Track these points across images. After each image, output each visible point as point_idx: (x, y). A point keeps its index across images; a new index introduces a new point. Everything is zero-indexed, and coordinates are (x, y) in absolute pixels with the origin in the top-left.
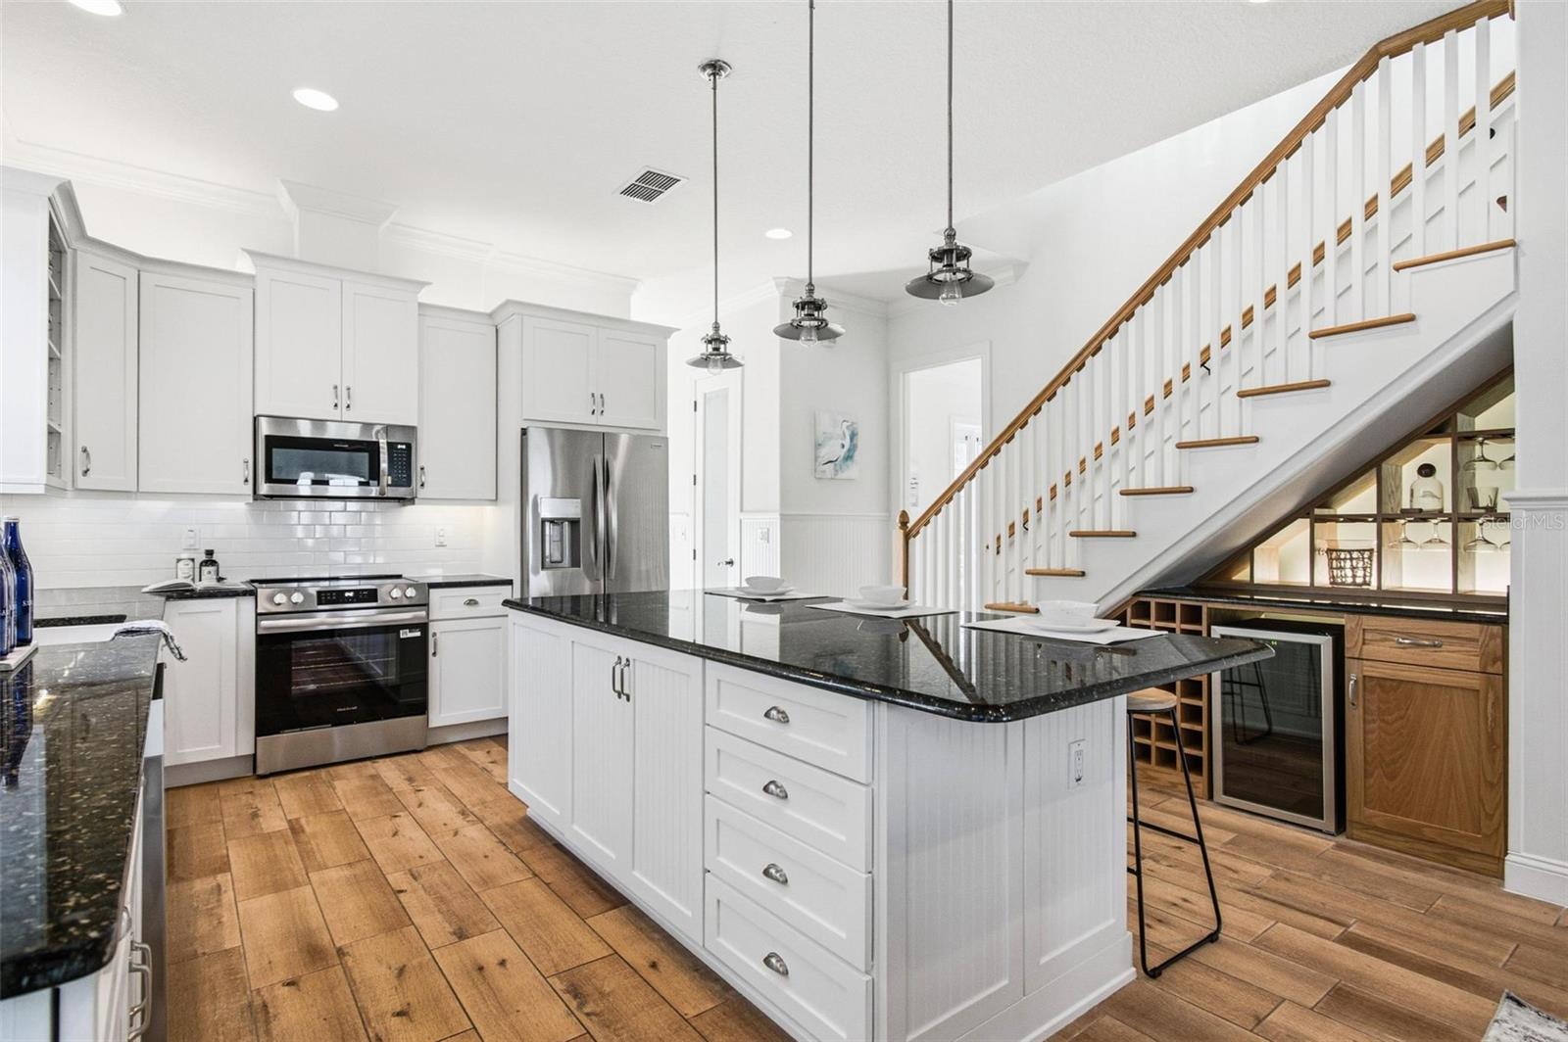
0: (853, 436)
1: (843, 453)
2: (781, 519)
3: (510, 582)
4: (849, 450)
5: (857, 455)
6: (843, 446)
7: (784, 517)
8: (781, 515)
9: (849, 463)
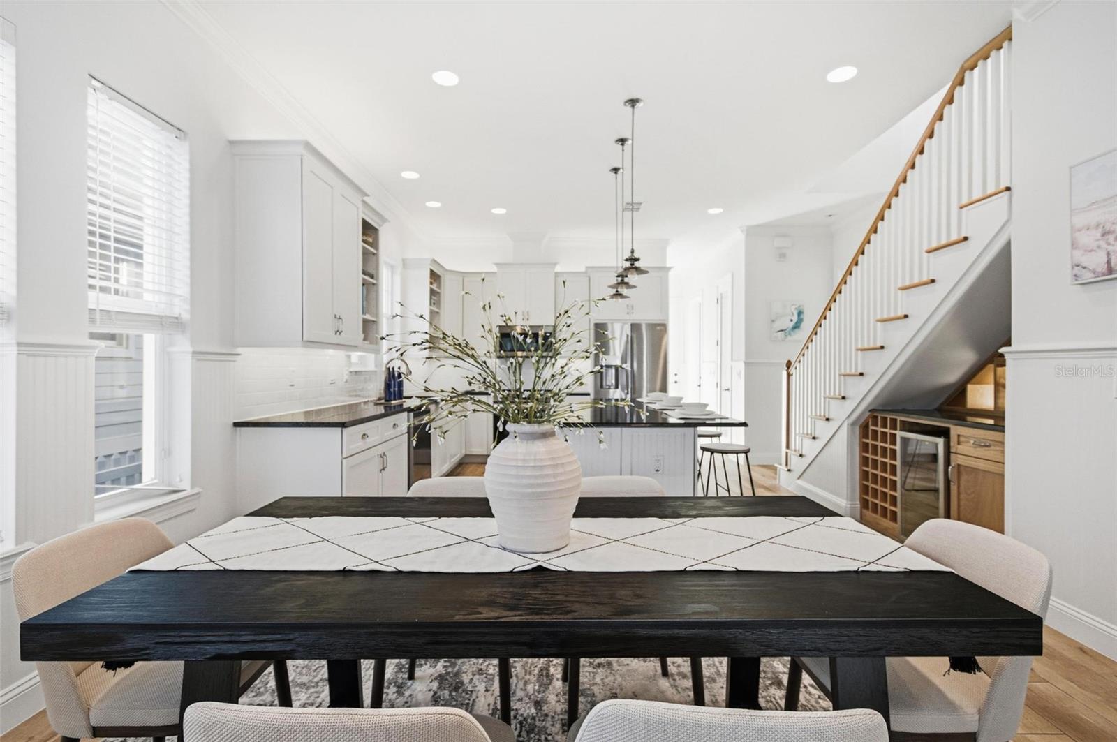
0: (800, 313)
1: (791, 325)
2: (745, 366)
3: (589, 394)
4: (797, 323)
5: (803, 325)
6: (791, 320)
7: (746, 364)
8: (745, 363)
9: (797, 330)
